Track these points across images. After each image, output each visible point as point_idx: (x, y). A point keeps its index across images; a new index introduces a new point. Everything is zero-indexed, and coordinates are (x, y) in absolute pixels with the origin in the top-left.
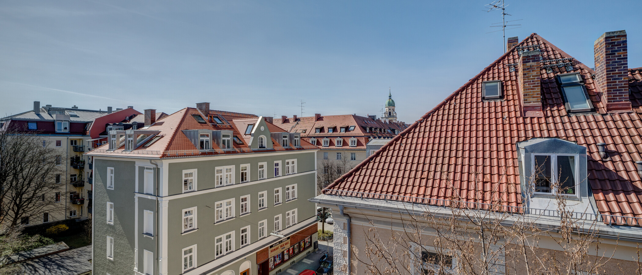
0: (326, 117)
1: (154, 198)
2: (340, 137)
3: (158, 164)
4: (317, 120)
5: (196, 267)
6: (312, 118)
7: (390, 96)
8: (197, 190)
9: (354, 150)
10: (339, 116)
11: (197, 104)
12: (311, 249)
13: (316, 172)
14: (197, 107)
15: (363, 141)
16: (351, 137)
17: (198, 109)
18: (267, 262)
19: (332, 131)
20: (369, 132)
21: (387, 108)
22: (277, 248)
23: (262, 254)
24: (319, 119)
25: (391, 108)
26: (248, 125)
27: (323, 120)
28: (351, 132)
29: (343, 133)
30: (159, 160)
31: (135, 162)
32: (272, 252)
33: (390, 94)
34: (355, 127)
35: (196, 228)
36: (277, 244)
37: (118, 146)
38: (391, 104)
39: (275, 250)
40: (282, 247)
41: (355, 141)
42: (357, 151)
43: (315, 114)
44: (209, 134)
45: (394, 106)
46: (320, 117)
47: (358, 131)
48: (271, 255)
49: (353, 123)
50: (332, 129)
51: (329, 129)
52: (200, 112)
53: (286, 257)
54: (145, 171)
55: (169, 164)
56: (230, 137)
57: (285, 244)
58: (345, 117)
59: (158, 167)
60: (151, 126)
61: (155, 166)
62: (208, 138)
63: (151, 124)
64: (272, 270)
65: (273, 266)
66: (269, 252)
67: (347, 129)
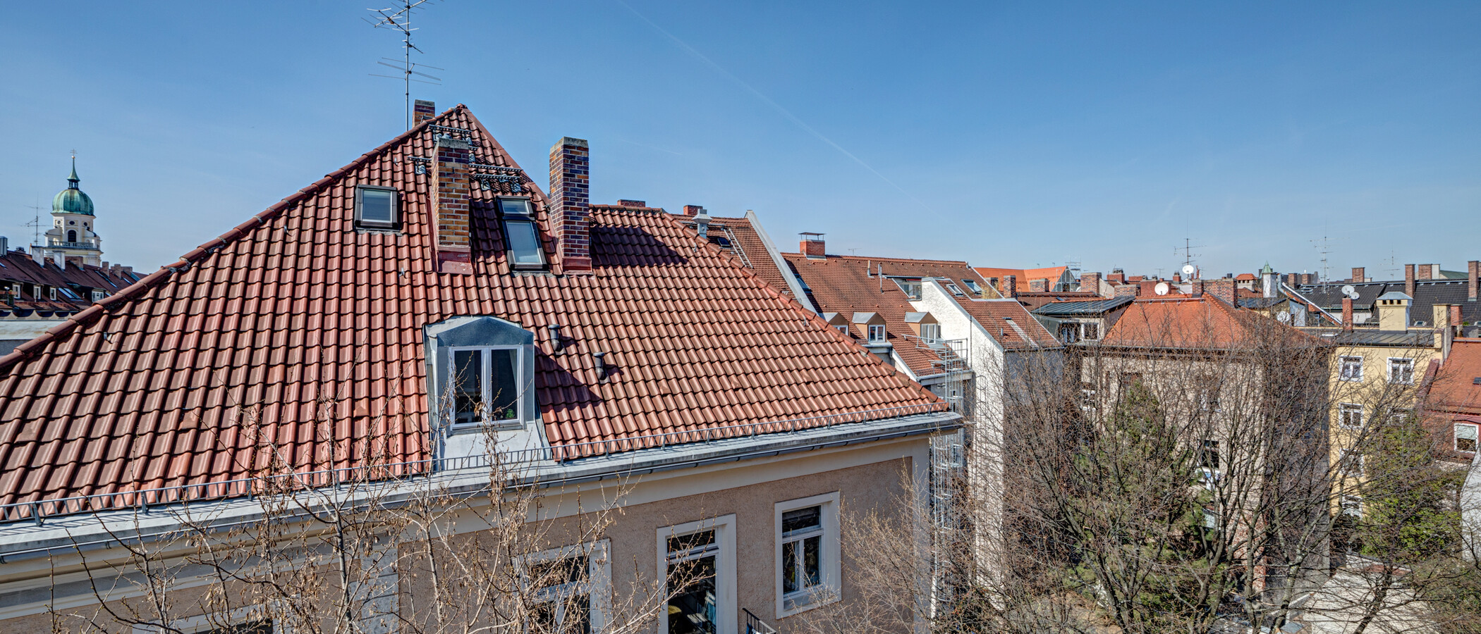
7: (74, 181)
21: (60, 218)
25: (79, 218)
33: (74, 173)
38: (79, 206)
45: (90, 213)
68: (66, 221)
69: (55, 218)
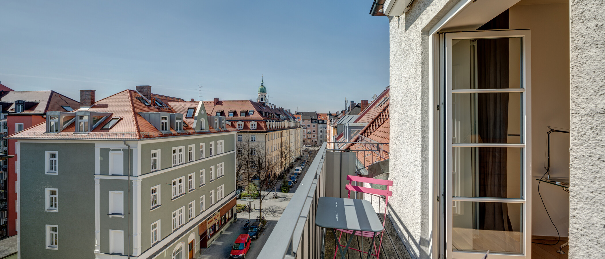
0: (225, 101)
1: (126, 178)
2: (241, 120)
3: (130, 145)
4: (216, 105)
5: (160, 241)
6: (210, 102)
7: (262, 83)
8: (160, 170)
9: (254, 132)
10: (237, 101)
11: (136, 86)
12: (232, 220)
13: (235, 151)
14: (136, 89)
15: (262, 124)
16: (251, 120)
17: (137, 92)
18: (205, 233)
19: (232, 115)
20: (265, 117)
21: (260, 94)
22: (212, 220)
23: (202, 226)
24: (217, 103)
25: (264, 94)
26: (189, 108)
27: (222, 105)
28: (251, 116)
29: (243, 117)
30: (137, 141)
31: (94, 145)
32: (209, 224)
33: (262, 81)
34: (254, 111)
35: (160, 204)
36: (212, 216)
37: (62, 128)
38: (263, 90)
39: (211, 222)
40: (215, 219)
41: (255, 124)
42: (257, 133)
43: (215, 99)
44: (167, 117)
45: (266, 92)
46: (219, 102)
47: (257, 116)
48: (208, 226)
49: (251, 108)
50: (232, 113)
51: (230, 113)
52: (141, 95)
53: (217, 228)
54: (110, 152)
55: (142, 144)
56: (181, 120)
57: (217, 217)
58: (243, 102)
59: (131, 148)
60: (91, 108)
61: (127, 147)
62: (166, 121)
63: (91, 105)
64: (209, 239)
65: (209, 236)
66: (207, 224)
67: (247, 113)
68: (261, 95)
69: (259, 94)
